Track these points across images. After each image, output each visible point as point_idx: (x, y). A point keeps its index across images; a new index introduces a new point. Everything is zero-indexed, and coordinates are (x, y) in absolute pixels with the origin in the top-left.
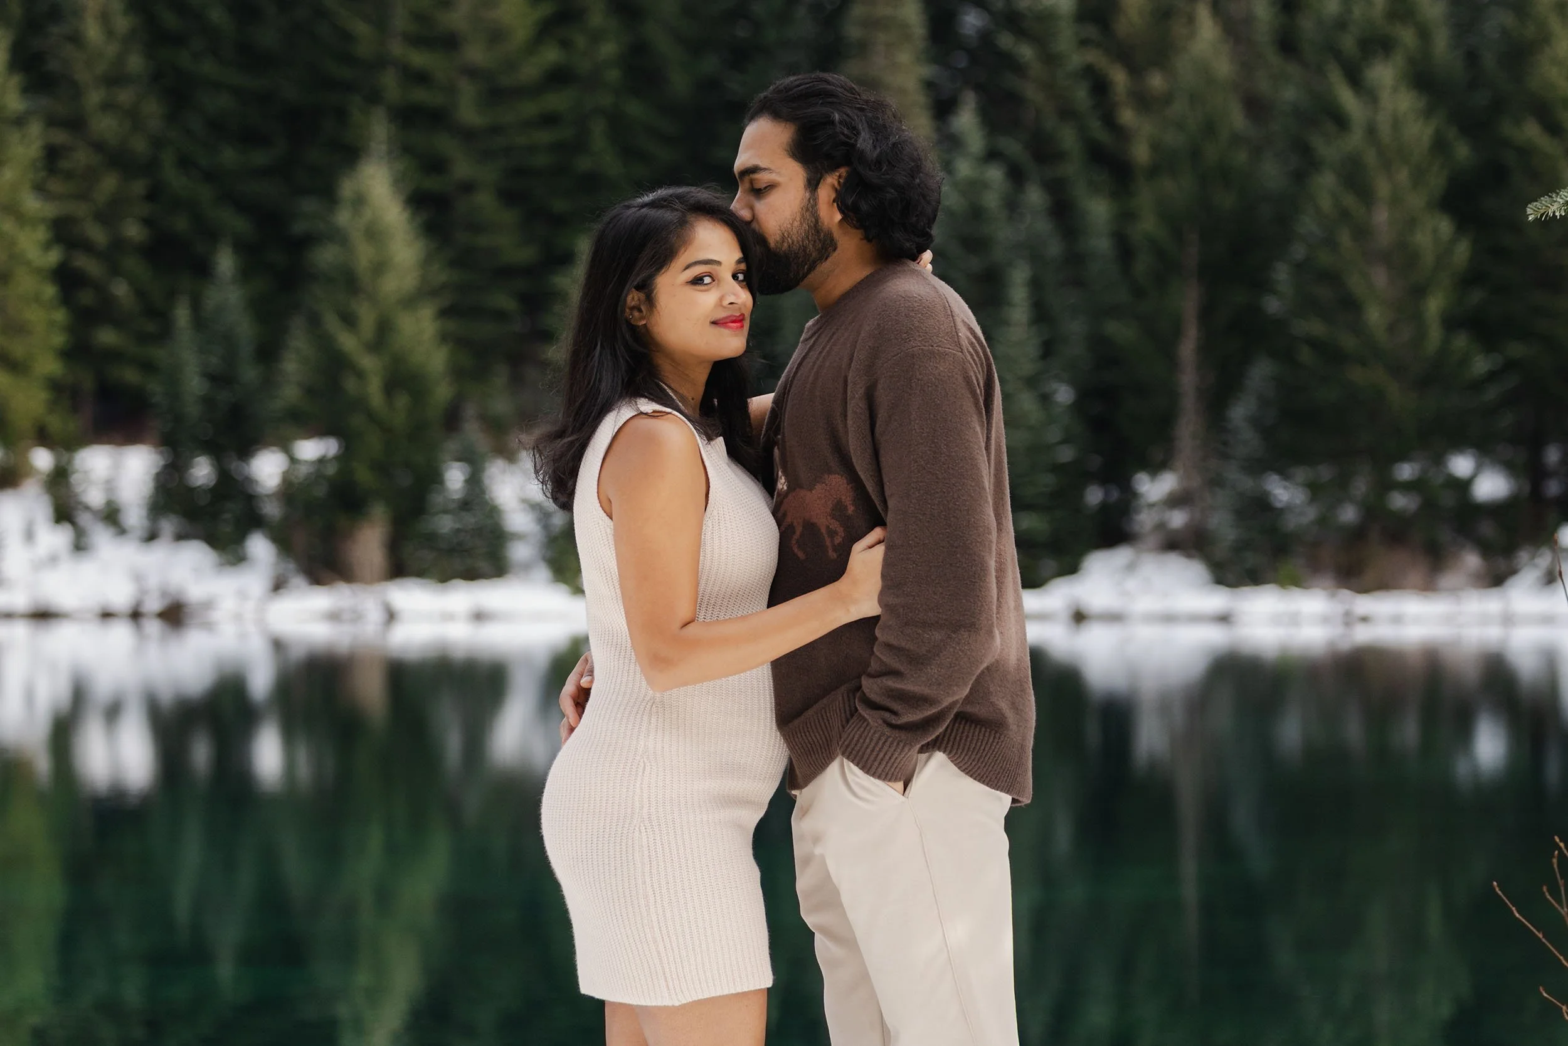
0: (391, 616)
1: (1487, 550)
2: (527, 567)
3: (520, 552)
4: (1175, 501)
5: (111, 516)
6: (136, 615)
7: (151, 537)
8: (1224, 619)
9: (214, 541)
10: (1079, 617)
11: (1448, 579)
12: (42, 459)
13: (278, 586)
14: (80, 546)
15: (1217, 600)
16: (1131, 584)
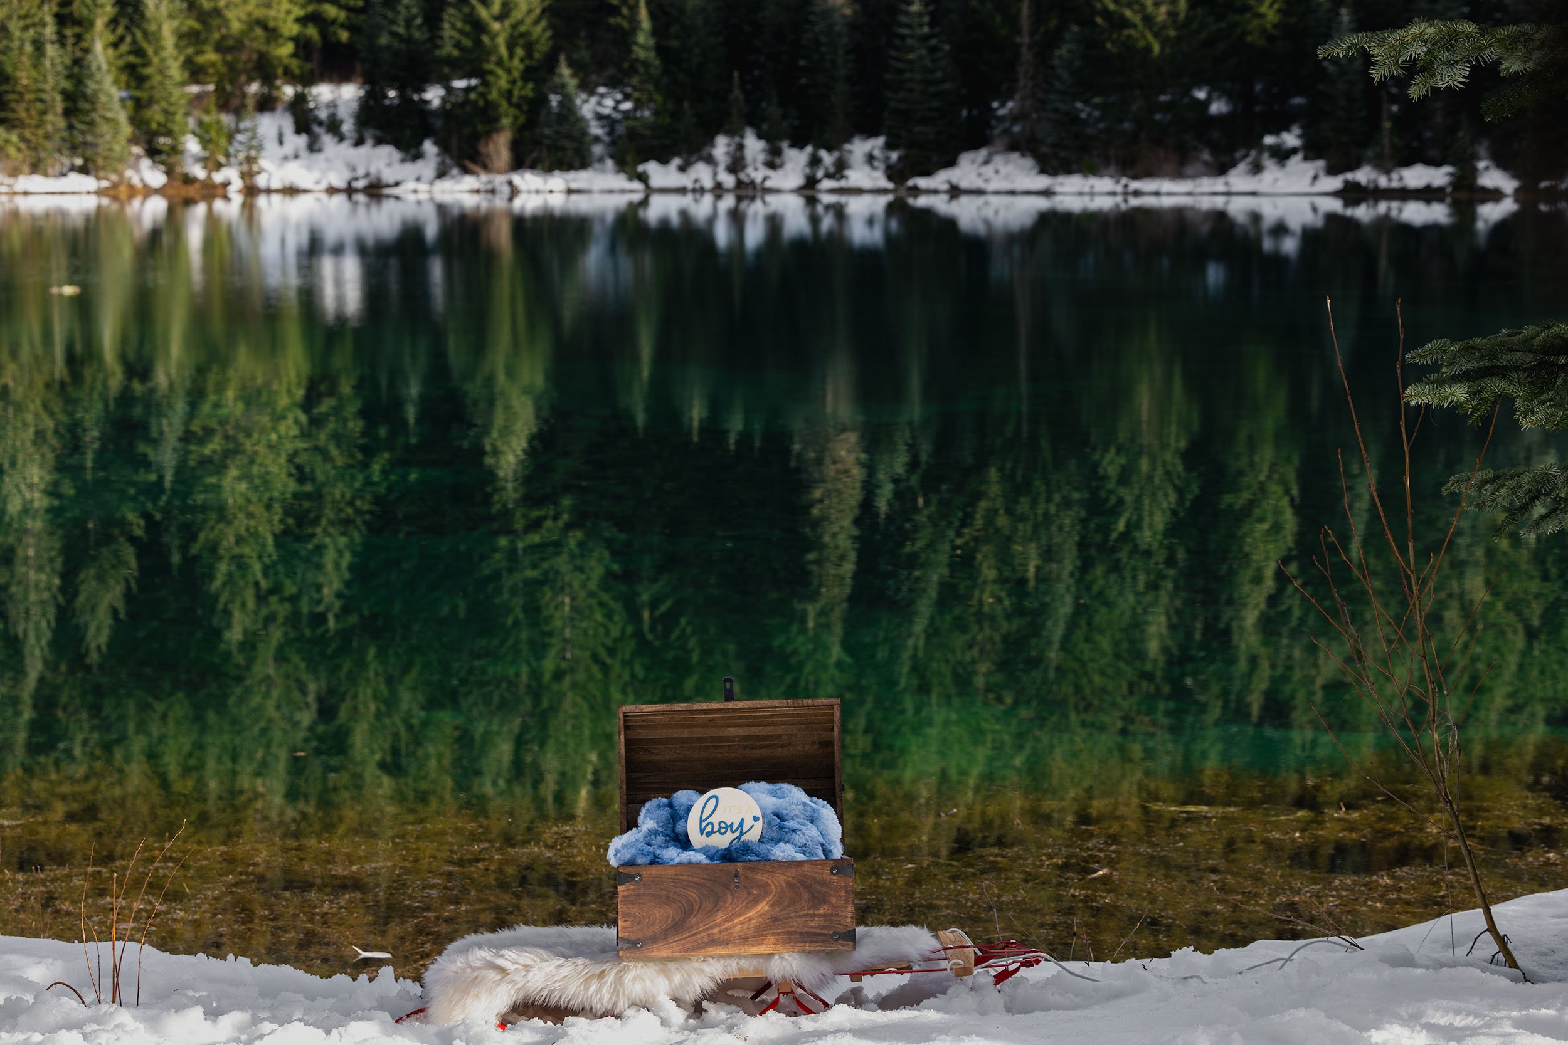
0: (514, 192)
1: (1215, 149)
2: (601, 160)
3: (598, 150)
4: (1015, 118)
5: (334, 127)
6: (350, 191)
7: (359, 142)
8: (1047, 193)
9: (398, 144)
10: (955, 192)
11: (1189, 170)
12: (289, 91)
13: (441, 174)
14: (313, 147)
15: (1043, 182)
16: (988, 170)
